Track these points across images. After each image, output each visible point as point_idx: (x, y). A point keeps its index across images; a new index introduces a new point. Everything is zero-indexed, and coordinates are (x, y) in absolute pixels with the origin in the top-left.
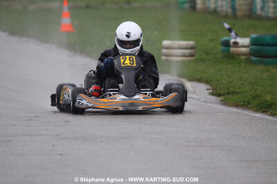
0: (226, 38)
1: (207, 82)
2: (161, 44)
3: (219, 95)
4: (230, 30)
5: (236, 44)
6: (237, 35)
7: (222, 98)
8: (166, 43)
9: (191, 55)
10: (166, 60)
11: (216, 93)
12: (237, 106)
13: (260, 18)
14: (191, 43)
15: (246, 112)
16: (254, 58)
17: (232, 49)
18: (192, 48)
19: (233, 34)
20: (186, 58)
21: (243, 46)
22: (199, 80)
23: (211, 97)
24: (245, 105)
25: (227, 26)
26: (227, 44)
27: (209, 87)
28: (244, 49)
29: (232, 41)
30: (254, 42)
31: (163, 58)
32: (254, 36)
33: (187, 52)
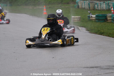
0: (89, 15)
2: (71, 17)
4: (90, 13)
5: (92, 17)
7: (89, 31)
8: (73, 17)
9: (80, 20)
10: (73, 22)
11: (87, 30)
12: (94, 33)
13: (97, 10)
14: (80, 17)
15: (96, 35)
16: (97, 21)
17: (91, 18)
18: (80, 18)
20: (78, 21)
22: (82, 27)
24: (96, 33)
25: (89, 12)
26: (89, 17)
27: (85, 28)
28: (94, 18)
30: (97, 16)
32: (97, 14)
33: (78, 19)
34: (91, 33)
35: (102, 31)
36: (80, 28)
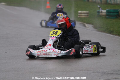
0: (98, 10)
1: (92, 24)
2: (78, 12)
3: (96, 28)
4: (100, 8)
5: (102, 12)
6: (102, 9)
7: (97, 29)
8: (79, 12)
9: (87, 16)
10: (80, 17)
12: (102, 32)
14: (87, 12)
15: (105, 34)
16: (107, 17)
17: (101, 14)
18: (88, 13)
19: (101, 9)
20: (85, 17)
21: (104, 13)
22: (90, 23)
23: (94, 29)
24: (104, 31)
27: (93, 26)
29: (100, 11)
30: (108, 12)
31: (79, 16)
32: (107, 9)
33: (86, 15)
34: (98, 31)
35: (112, 29)
36: (86, 25)
